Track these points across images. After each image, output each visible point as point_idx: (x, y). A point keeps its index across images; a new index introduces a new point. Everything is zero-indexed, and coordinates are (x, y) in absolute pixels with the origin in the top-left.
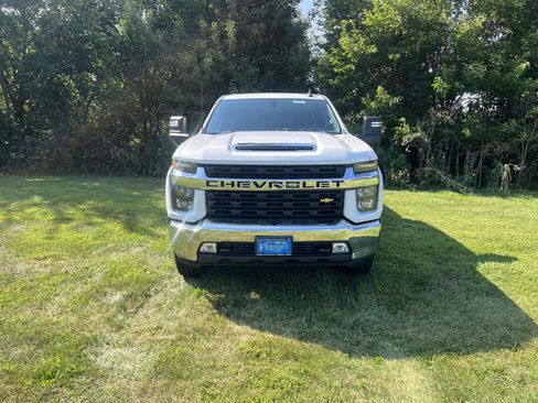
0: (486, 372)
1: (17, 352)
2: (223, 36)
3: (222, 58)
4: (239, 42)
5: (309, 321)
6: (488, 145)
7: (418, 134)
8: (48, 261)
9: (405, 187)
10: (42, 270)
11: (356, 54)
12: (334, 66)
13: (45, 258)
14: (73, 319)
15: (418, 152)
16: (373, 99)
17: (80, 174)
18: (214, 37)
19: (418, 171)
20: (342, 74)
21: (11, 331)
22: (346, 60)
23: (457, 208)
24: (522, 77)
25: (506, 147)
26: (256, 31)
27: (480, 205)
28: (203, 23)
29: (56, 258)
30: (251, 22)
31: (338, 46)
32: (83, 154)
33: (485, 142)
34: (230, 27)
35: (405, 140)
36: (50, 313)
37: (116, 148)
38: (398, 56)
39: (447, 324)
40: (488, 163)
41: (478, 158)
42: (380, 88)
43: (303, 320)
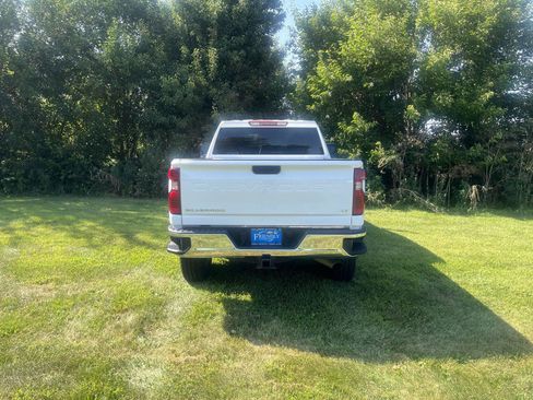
0: (497, 381)
1: (48, 378)
2: (204, 62)
3: (204, 82)
4: (219, 68)
5: (324, 339)
6: (456, 167)
7: (393, 157)
8: (50, 285)
9: (380, 207)
10: (47, 294)
11: (332, 82)
12: (311, 93)
13: (47, 282)
14: (94, 343)
15: (391, 173)
16: (348, 124)
17: (57, 195)
18: (196, 62)
19: (392, 191)
20: (319, 101)
21: (35, 357)
22: (322, 87)
23: (434, 227)
24: (486, 106)
25: (473, 169)
26: (236, 58)
27: (454, 223)
28: (184, 49)
29: (59, 282)
30: (231, 49)
31: (315, 73)
32: (60, 175)
33: (453, 165)
34: (212, 54)
35: (381, 162)
36: (69, 337)
37: (95, 168)
38: (372, 84)
39: (452, 338)
40: (456, 184)
41: (447, 180)
42: (356, 114)
43: (319, 337)
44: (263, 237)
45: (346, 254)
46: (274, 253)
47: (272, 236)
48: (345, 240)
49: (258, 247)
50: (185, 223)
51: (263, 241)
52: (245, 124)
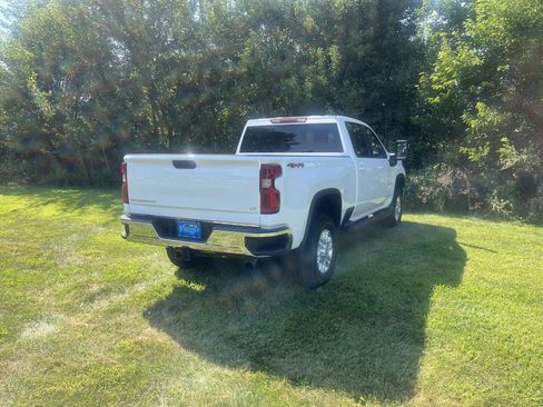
7: (523, 158)
12: (435, 83)
20: (444, 92)
22: (447, 76)
34: (334, 52)
42: (480, 105)
44: (186, 230)
45: (250, 254)
46: (193, 245)
47: (195, 229)
48: (246, 238)
49: (182, 238)
50: (133, 212)
51: (187, 234)
52: (265, 122)
